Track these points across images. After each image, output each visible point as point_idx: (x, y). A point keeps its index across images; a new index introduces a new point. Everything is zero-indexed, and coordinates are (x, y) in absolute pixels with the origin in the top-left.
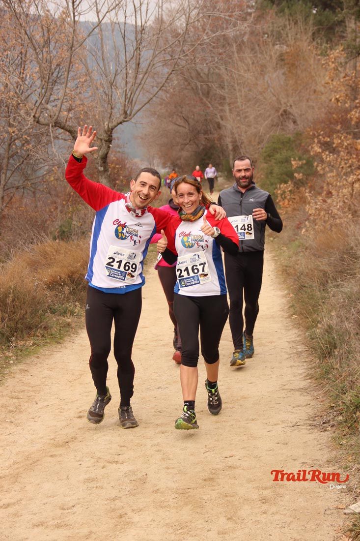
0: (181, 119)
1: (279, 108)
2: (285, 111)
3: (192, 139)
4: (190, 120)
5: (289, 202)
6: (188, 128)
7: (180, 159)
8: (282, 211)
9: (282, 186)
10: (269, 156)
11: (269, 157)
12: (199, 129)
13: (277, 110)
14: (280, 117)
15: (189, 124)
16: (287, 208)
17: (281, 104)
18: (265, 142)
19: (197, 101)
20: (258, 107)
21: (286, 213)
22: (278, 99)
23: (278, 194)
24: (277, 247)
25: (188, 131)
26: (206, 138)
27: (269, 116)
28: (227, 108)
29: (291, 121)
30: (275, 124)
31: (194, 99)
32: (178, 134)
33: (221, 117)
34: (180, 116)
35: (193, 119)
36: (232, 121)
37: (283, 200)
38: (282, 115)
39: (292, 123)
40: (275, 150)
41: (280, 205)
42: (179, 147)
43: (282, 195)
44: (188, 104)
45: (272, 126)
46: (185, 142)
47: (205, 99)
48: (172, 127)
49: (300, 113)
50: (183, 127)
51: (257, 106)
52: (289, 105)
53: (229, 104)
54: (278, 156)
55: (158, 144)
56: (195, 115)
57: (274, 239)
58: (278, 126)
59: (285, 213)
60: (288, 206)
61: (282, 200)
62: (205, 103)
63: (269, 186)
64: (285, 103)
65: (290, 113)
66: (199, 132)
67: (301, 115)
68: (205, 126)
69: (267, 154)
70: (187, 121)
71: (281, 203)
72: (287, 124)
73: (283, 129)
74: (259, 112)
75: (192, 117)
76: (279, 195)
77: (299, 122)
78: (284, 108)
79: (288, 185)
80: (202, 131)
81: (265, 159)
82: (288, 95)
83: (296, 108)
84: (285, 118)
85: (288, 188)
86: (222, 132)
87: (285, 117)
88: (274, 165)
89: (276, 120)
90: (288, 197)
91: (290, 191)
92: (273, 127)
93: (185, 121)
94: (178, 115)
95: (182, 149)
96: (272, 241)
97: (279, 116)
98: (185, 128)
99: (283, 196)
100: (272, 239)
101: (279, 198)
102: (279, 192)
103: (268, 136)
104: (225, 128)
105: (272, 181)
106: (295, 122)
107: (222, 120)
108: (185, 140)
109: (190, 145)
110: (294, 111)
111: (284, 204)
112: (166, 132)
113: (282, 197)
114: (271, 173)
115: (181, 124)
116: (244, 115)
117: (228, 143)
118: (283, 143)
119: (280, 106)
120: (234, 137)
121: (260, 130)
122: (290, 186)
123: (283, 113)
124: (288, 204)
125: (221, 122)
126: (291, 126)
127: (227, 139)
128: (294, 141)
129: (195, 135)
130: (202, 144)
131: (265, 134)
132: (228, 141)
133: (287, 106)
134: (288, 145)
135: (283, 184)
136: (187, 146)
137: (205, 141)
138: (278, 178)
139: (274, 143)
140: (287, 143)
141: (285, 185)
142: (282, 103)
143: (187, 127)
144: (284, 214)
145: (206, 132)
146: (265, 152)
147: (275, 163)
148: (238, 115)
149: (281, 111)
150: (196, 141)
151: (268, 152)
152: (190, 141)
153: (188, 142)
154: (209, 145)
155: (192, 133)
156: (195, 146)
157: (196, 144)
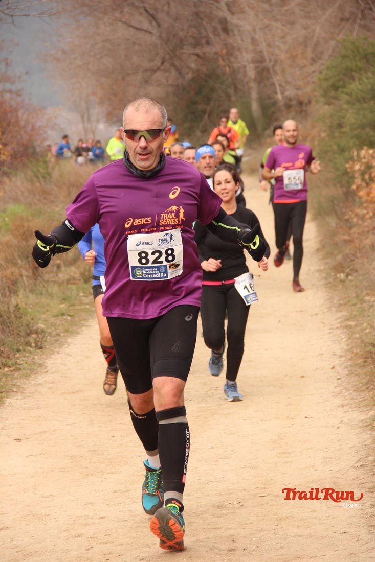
0: (141, 14)
3: (167, 57)
9: (363, 152)
10: (336, 88)
11: (334, 90)
15: (159, 25)
23: (354, 171)
26: (198, 55)
34: (138, 7)
35: (168, 13)
46: (152, 64)
50: (145, 31)
54: (355, 87)
69: (331, 81)
75: (166, 8)
81: (325, 94)
89: (349, 8)
93: (151, 19)
95: (147, 82)
101: (358, 181)
109: (166, 71)
112: (108, 44)
130: (189, 67)
136: (157, 73)
146: (326, 79)
147: (348, 103)
150: (176, 63)
151: (333, 78)
152: (162, 63)
153: (159, 64)
154: (204, 69)
155: (166, 44)
156: (174, 72)
157: (177, 69)
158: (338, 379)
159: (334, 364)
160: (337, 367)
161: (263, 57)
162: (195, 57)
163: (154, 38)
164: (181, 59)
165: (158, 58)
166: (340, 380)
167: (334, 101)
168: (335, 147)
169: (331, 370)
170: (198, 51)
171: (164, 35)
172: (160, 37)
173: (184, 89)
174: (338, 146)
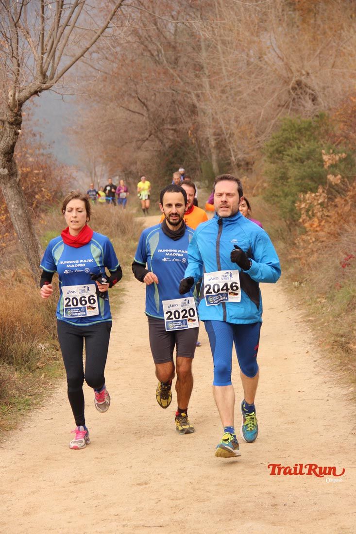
0: (136, 102)
1: (288, 78)
2: (299, 83)
3: (153, 131)
4: (149, 103)
5: (320, 222)
6: (147, 116)
7: (136, 163)
8: (309, 238)
9: (308, 196)
10: (279, 151)
11: (278, 153)
12: (163, 116)
13: (286, 82)
14: (291, 91)
15: (148, 110)
16: (317, 231)
17: (292, 73)
18: (269, 130)
19: (159, 73)
20: (255, 78)
21: (317, 240)
22: (286, 64)
23: (301, 209)
24: (308, 297)
25: (147, 120)
26: (175, 130)
27: (273, 92)
28: (205, 81)
29: (307, 97)
30: (283, 103)
31: (155, 71)
32: (132, 125)
33: (198, 96)
34: (134, 97)
35: (154, 101)
36: (214, 101)
37: (310, 218)
38: (294, 89)
39: (310, 102)
40: (288, 142)
41: (305, 228)
42: (134, 144)
43: (307, 211)
44: (146, 78)
45: (279, 106)
46: (143, 136)
47: (171, 71)
48: (122, 114)
49: (322, 85)
50: (139, 113)
51: (253, 76)
52: (304, 73)
53: (209, 77)
54: (294, 151)
55: (102, 142)
56: (158, 95)
57: (300, 283)
58: (287, 107)
59: (314, 239)
60: (318, 229)
61: (308, 218)
62: (173, 75)
63: (282, 198)
64: (298, 71)
65: (306, 86)
66: (163, 120)
67: (324, 88)
68: (173, 113)
69: (275, 147)
70: (144, 104)
71: (306, 225)
72: (303, 102)
73: (297, 111)
74: (259, 86)
75: (153, 97)
76: (303, 212)
77: (320, 100)
78: (297, 79)
79: (317, 194)
80: (169, 120)
81: (271, 156)
82: (302, 59)
83: (316, 77)
84: (299, 93)
85: (318, 200)
86: (199, 119)
87: (299, 91)
88: (288, 164)
89: (284, 97)
90: (319, 214)
91: (321, 204)
92: (280, 108)
93: (142, 105)
94: (130, 95)
95: (139, 148)
96: (297, 288)
97: (289, 92)
98: (142, 115)
99: (310, 213)
100: (297, 284)
101: (304, 217)
102: (303, 206)
103: (273, 121)
104: (204, 113)
105: (286, 189)
106: (314, 99)
107: (199, 100)
108: (143, 133)
109: (152, 141)
110: (314, 82)
111: (311, 226)
112: (113, 123)
113: (308, 215)
114: (284, 177)
115: (136, 110)
116: (233, 92)
117: (209, 136)
118: (299, 131)
119: (290, 75)
120: (219, 126)
121: (260, 113)
122: (321, 195)
123: (296, 86)
124: (319, 225)
125: (198, 105)
126: (309, 105)
127: (208, 129)
128: (317, 127)
129: (157, 126)
130: (169, 139)
131: (267, 120)
132: (209, 133)
133: (302, 74)
134: (308, 133)
135: (309, 192)
136: (146, 143)
137: (173, 135)
138: (297, 185)
139: (284, 130)
140: (306, 129)
141: (313, 195)
142: (293, 69)
143: (144, 114)
144: (313, 242)
145: (175, 121)
146: (272, 146)
147: (290, 162)
148: (223, 92)
149: (292, 83)
150: (160, 135)
151: (277, 145)
152: (150, 136)
153: (148, 136)
154: (179, 139)
155: (153, 123)
156: (157, 143)
157: (160, 140)
158: (315, 361)
159: (307, 349)
160: (310, 352)
161: (222, 131)
162: (172, 132)
163: (144, 118)
164: (163, 133)
165: (147, 132)
166: (317, 362)
167: (278, 161)
168: (281, 193)
169: (306, 354)
170: (174, 127)
171: (151, 116)
172: (149, 117)
173: (164, 154)
174: (283, 192)
